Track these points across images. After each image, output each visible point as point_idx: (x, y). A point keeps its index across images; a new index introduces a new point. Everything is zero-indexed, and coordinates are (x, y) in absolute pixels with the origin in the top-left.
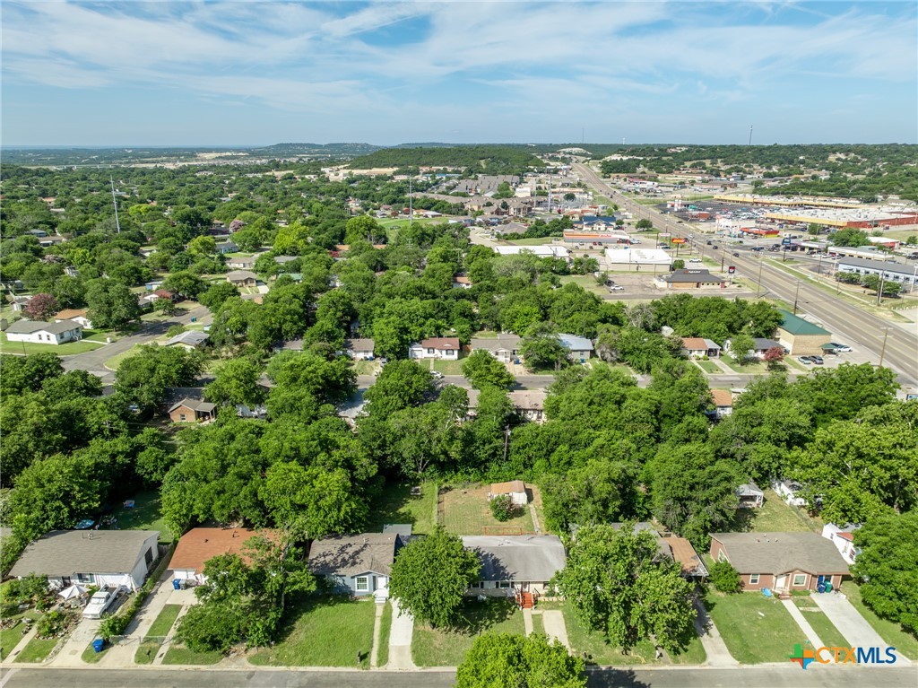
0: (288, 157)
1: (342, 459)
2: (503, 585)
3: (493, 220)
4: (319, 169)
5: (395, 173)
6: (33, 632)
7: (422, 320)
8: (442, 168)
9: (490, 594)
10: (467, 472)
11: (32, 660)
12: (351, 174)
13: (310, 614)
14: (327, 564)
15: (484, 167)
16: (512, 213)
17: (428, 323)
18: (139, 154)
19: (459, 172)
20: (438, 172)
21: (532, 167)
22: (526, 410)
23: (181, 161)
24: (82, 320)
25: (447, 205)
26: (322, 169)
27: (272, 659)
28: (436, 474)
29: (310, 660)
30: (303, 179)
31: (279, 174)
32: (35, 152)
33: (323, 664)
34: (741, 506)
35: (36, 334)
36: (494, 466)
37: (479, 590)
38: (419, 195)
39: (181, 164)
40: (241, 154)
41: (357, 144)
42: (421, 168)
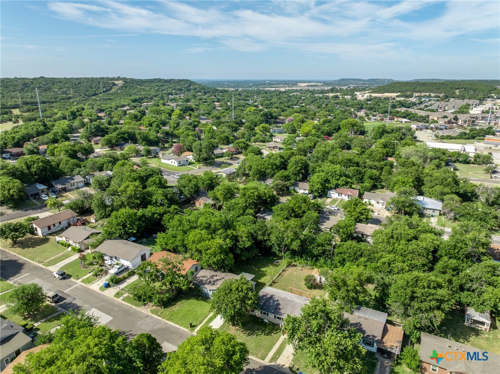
0: (342, 86)
1: (231, 235)
2: (278, 318)
3: (442, 127)
4: (354, 93)
5: (397, 96)
6: (92, 273)
7: (338, 177)
8: (427, 94)
9: (271, 320)
10: (307, 259)
11: (85, 283)
12: (371, 96)
13: (186, 301)
14: (202, 281)
15: (458, 94)
16: (460, 123)
17: (341, 179)
18: (271, 83)
19: (439, 97)
20: (425, 96)
21: (493, 95)
22: (367, 236)
23: (289, 87)
24: (190, 157)
25: (417, 116)
26: (356, 93)
27: (159, 313)
28: (290, 256)
29: (172, 319)
30: (342, 98)
31: (331, 95)
32: (228, 82)
33: (176, 323)
34: (473, 326)
35: (170, 161)
36: (322, 260)
37: (265, 316)
38: (403, 110)
39: (287, 88)
40: (320, 84)
41: (386, 79)
42: (414, 94)
